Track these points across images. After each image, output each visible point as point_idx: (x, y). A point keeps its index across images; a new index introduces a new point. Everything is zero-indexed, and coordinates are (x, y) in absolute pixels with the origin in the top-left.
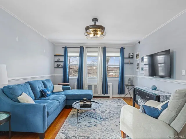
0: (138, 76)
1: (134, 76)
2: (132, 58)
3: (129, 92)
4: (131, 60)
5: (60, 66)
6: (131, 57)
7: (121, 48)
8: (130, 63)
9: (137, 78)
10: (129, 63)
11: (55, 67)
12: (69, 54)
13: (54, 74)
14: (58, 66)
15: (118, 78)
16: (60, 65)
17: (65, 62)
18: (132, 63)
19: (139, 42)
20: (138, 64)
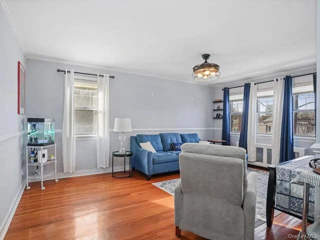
5: (221, 117)
11: (214, 118)
12: (231, 98)
13: (214, 127)
14: (218, 117)
16: (220, 115)
17: (224, 110)
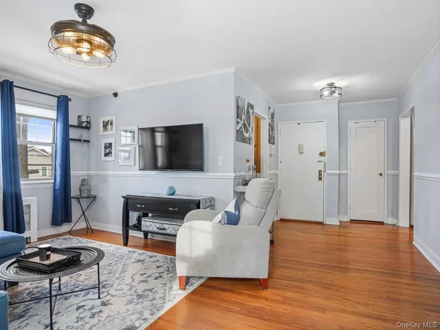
0: (110, 172)
1: (92, 172)
2: (88, 128)
3: (84, 213)
4: (84, 134)
6: (84, 125)
7: (59, 97)
8: (84, 141)
9: (104, 179)
10: (80, 140)
15: (53, 181)
18: (88, 141)
19: (115, 95)
20: (110, 144)
